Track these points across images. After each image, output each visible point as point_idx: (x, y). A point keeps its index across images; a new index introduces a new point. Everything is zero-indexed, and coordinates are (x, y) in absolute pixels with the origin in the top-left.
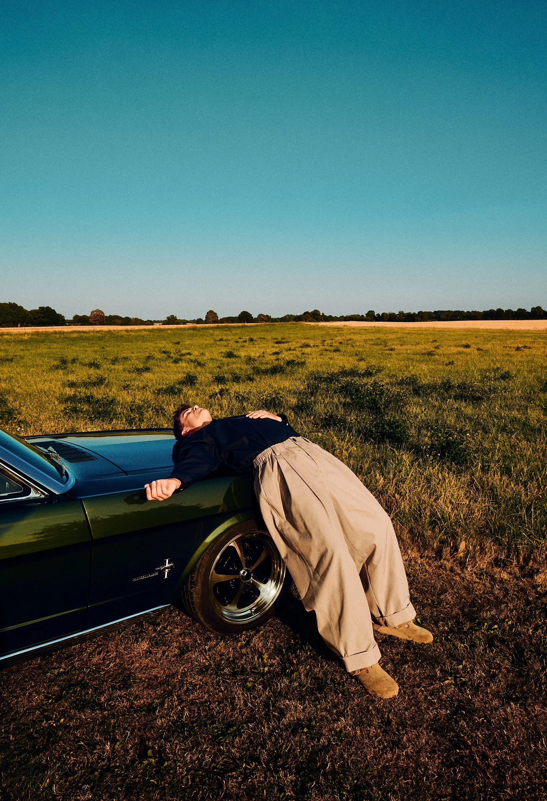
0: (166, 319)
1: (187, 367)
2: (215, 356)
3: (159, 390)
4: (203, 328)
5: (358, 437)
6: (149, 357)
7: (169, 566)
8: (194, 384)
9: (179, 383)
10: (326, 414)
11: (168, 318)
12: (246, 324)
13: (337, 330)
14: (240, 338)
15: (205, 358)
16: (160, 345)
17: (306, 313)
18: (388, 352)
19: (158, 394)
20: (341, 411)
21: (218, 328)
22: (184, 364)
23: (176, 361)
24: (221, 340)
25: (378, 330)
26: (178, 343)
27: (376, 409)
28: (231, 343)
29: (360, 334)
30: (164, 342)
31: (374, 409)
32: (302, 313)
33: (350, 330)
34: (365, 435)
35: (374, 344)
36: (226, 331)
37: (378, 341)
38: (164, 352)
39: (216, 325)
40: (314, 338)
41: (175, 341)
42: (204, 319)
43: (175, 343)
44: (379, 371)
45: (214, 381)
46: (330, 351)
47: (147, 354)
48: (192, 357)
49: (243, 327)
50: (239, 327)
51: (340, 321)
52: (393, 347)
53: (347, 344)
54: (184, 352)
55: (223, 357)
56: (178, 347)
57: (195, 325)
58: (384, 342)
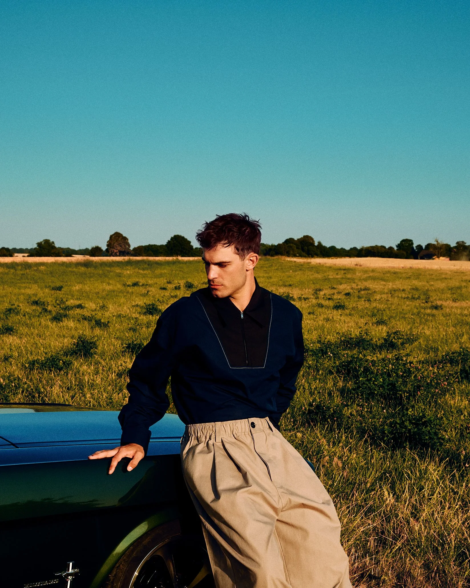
0: (35, 246)
1: (76, 329)
2: (125, 310)
3: (33, 363)
4: (103, 264)
5: (361, 439)
6: (10, 310)
7: (73, 571)
8: (91, 355)
9: (66, 354)
10: (310, 405)
11: (39, 244)
12: (180, 258)
13: (343, 272)
14: (169, 283)
15: (107, 314)
16: (29, 291)
17: (289, 241)
18: (429, 311)
19: (32, 369)
20: (337, 400)
21: (129, 263)
22: (71, 324)
23: (57, 318)
24: (135, 284)
25: (418, 274)
26: (60, 288)
27: (396, 398)
28: (153, 290)
29: (384, 280)
30: (35, 287)
31: (391, 399)
32: (281, 241)
33: (366, 271)
34: (372, 438)
35: (408, 298)
36: (143, 269)
37: (415, 292)
38: (36, 303)
39: (126, 258)
40: (301, 284)
41: (53, 285)
42: (104, 248)
43: (53, 289)
44: (410, 340)
45: (125, 351)
46: (328, 307)
47: (7, 305)
48: (86, 313)
49: (174, 263)
50: (168, 263)
51: (350, 256)
52: (439, 303)
53: (359, 297)
54: (71, 302)
55: (140, 313)
56: (60, 294)
57: (88, 257)
58: (424, 294)
